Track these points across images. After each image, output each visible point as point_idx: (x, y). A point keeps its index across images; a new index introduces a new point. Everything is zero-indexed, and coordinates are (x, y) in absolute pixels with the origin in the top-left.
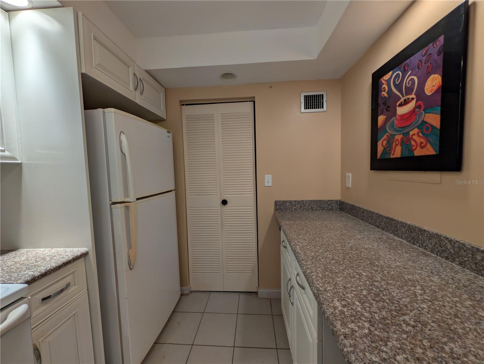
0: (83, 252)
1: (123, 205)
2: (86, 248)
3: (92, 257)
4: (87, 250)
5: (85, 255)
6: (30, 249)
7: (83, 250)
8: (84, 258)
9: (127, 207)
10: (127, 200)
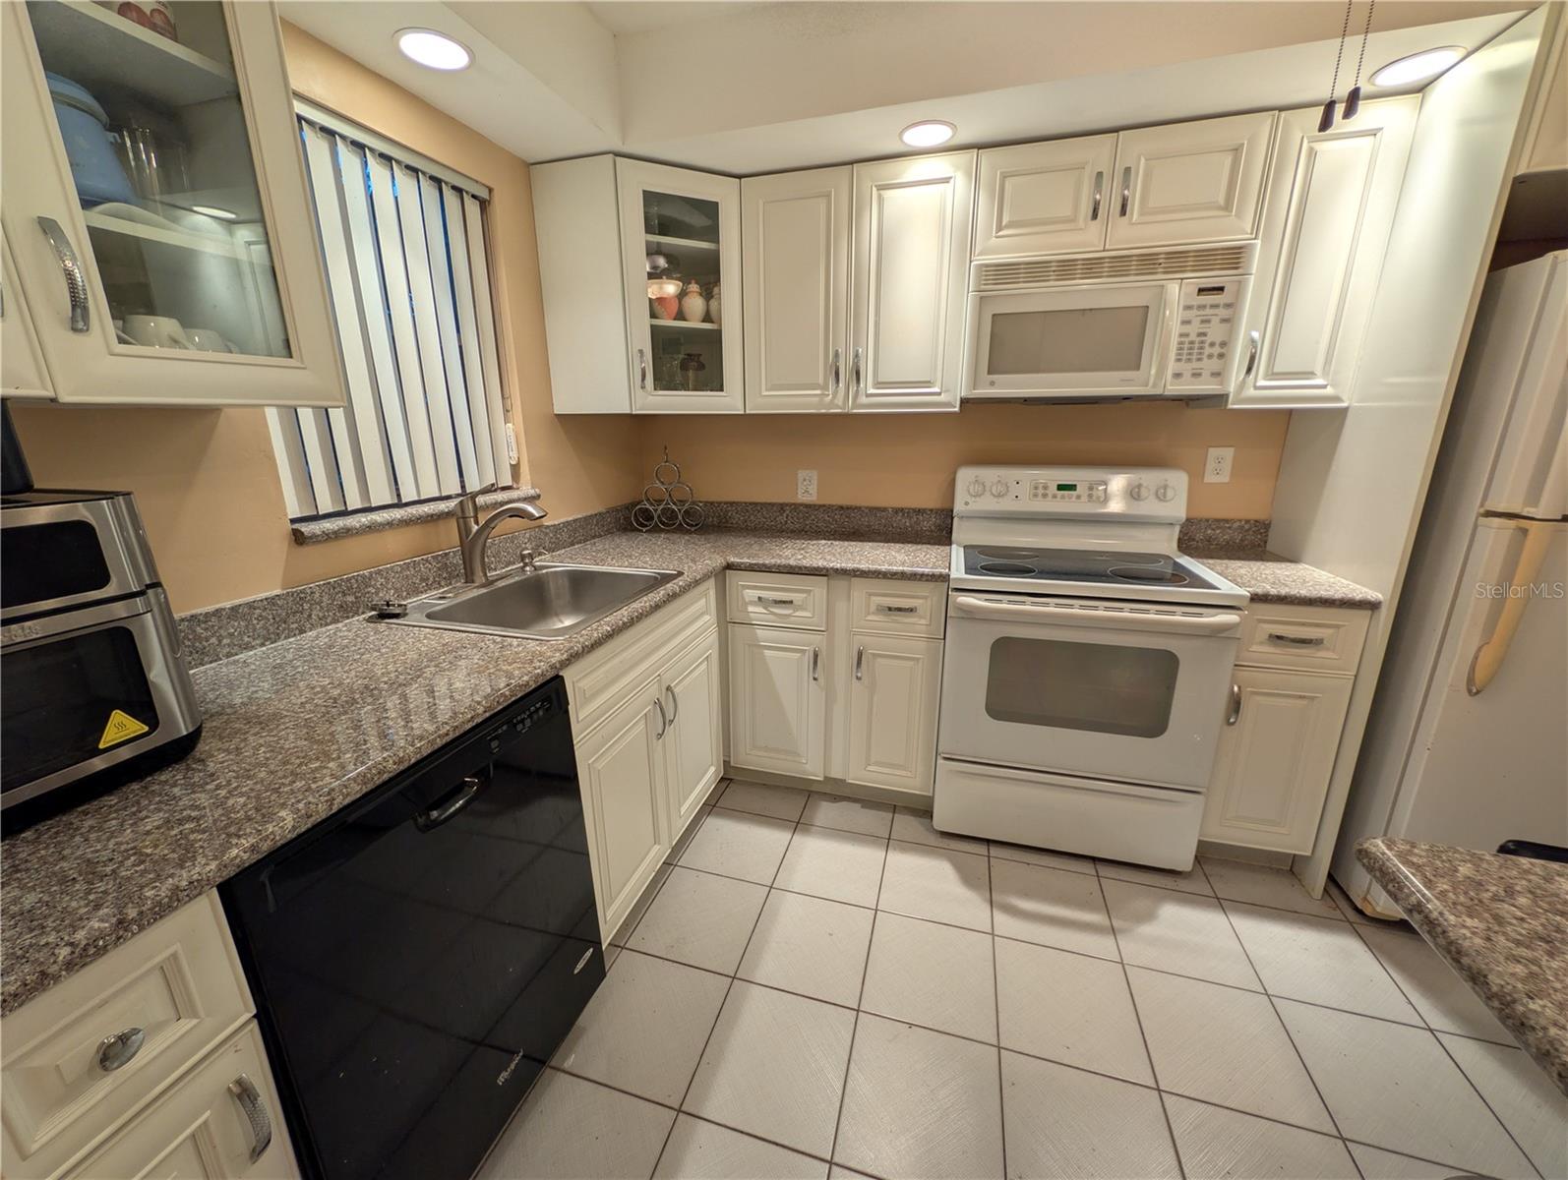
0: (1369, 597)
1: (1513, 523)
2: (1381, 593)
3: (1385, 618)
4: (1380, 596)
5: (1373, 606)
6: (1310, 567)
7: (1373, 595)
8: (1370, 612)
9: (1525, 532)
10: (1528, 512)
